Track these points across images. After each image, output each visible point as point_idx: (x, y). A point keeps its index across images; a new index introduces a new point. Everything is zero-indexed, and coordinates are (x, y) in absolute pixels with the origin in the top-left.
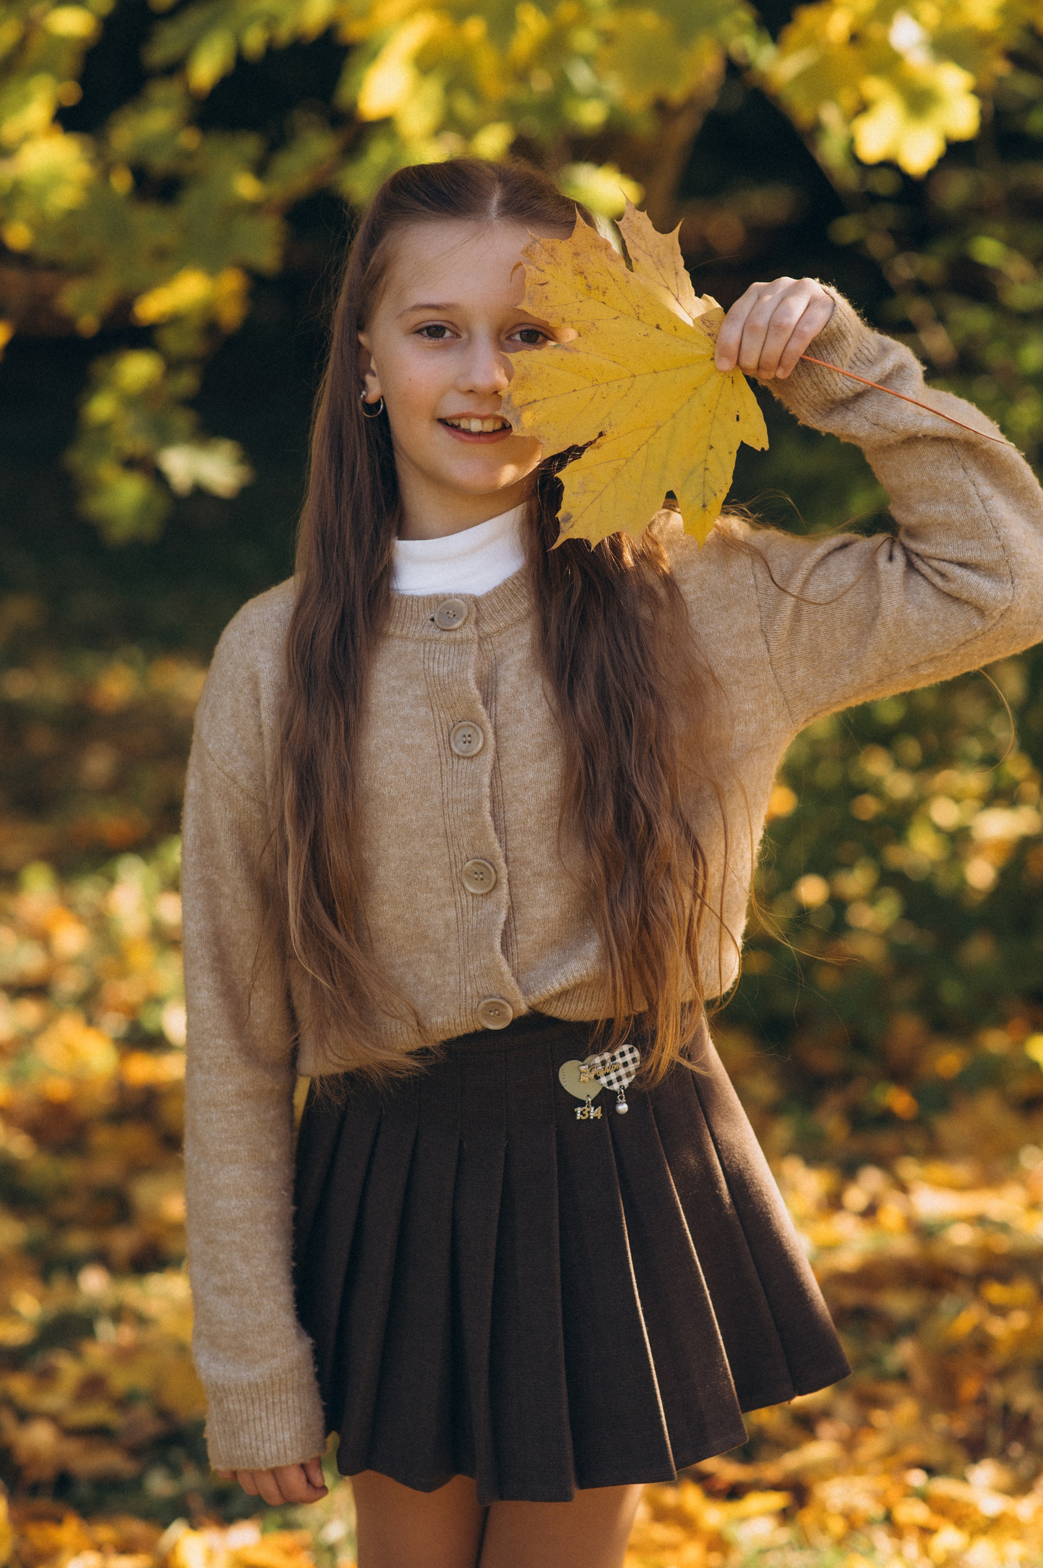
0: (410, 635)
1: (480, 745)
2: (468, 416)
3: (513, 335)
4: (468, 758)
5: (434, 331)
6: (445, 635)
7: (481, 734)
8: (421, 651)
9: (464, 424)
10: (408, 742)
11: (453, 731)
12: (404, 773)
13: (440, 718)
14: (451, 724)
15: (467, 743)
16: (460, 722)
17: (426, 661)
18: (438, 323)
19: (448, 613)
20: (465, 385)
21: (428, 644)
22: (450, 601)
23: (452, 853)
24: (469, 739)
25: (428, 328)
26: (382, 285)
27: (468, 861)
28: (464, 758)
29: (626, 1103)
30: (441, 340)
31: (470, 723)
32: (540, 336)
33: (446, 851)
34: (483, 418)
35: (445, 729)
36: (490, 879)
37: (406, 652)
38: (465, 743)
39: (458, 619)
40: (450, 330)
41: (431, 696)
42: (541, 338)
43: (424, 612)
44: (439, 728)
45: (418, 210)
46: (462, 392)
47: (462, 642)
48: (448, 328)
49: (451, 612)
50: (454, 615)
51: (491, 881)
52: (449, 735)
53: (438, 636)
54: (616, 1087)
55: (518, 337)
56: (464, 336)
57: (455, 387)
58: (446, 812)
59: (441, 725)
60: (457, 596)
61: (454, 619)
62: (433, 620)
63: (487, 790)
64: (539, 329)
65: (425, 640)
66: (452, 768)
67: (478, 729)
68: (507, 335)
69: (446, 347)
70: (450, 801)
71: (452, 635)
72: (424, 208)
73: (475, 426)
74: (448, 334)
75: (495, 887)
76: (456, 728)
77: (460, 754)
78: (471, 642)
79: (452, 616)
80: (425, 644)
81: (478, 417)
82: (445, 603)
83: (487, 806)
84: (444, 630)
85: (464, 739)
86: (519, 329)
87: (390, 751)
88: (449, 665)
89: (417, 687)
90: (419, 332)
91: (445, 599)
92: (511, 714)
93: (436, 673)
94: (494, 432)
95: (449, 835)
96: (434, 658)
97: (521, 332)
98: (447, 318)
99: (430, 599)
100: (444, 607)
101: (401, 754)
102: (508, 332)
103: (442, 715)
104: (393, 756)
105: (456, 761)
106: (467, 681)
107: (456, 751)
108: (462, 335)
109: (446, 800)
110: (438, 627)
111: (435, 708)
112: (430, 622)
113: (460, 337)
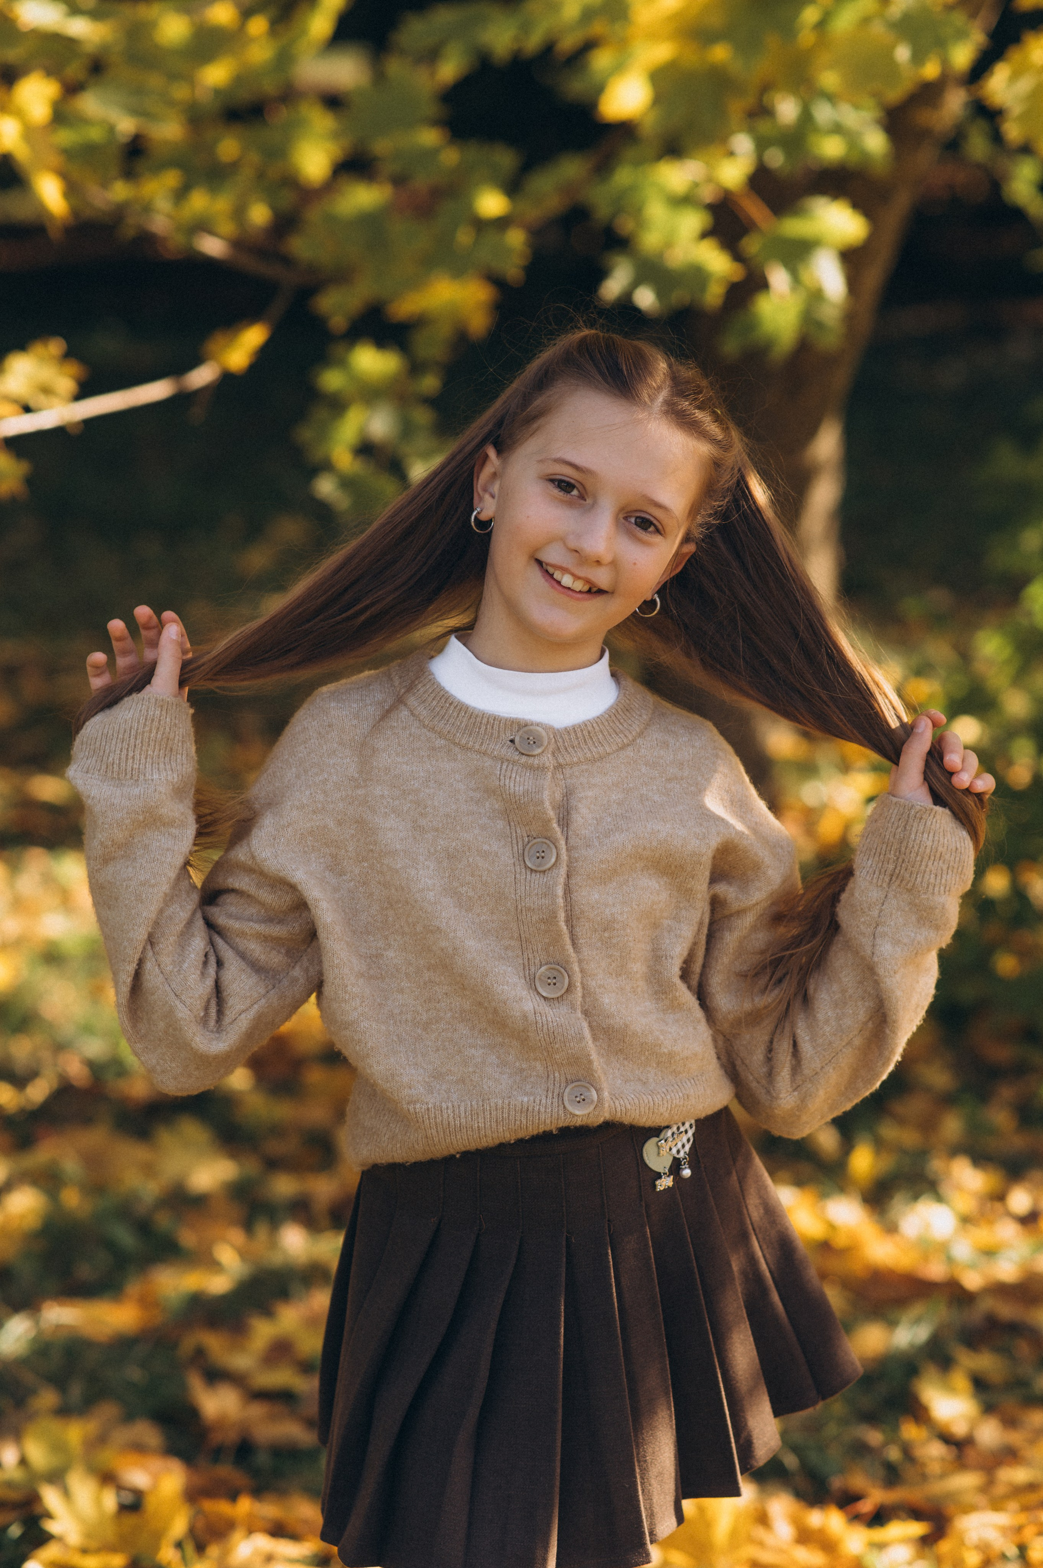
0: (489, 752)
1: (553, 860)
2: (565, 570)
3: (631, 517)
4: (540, 872)
5: (564, 485)
6: (524, 759)
7: (554, 851)
8: (498, 768)
9: (557, 575)
10: (486, 847)
11: (528, 847)
12: (481, 876)
13: (516, 832)
14: (526, 839)
15: (540, 858)
16: (535, 838)
17: (502, 777)
18: (572, 481)
19: (528, 739)
20: (572, 544)
21: (505, 764)
22: (531, 727)
23: (525, 956)
24: (543, 854)
25: (560, 481)
26: (535, 426)
27: (541, 966)
28: (536, 871)
29: (690, 1167)
30: (569, 496)
31: (544, 840)
32: (652, 526)
33: (520, 953)
34: (576, 577)
35: (520, 844)
36: (563, 983)
37: (483, 766)
38: (538, 858)
39: (539, 747)
40: (579, 491)
41: (508, 812)
42: (652, 529)
43: (505, 733)
44: (514, 842)
45: (594, 378)
46: (568, 548)
47: (538, 768)
48: (577, 488)
49: (531, 738)
50: (534, 742)
51: (564, 985)
52: (524, 850)
53: (517, 758)
54: (682, 1155)
55: (633, 520)
56: (589, 501)
57: (563, 540)
58: (520, 918)
59: (517, 838)
60: (538, 725)
61: (534, 746)
62: (512, 741)
63: (560, 901)
64: (655, 522)
65: (503, 760)
66: (526, 878)
67: (552, 845)
68: (625, 515)
69: (570, 504)
70: (524, 909)
71: (531, 760)
72: (600, 379)
73: (567, 580)
74: (575, 492)
75: (568, 990)
76: (530, 844)
77: (533, 868)
78: (546, 770)
79: (532, 742)
80: (502, 763)
81: (573, 575)
82: (526, 729)
83: (562, 915)
84: (523, 754)
85: (538, 855)
86: (638, 514)
87: (468, 854)
88: (524, 785)
89: (495, 801)
90: (552, 481)
91: (526, 725)
92: (580, 839)
93: (512, 791)
94: (580, 592)
95: (523, 939)
96: (510, 777)
97: (637, 518)
98: (580, 479)
99: (513, 722)
100: (525, 732)
101: (478, 858)
102: (627, 513)
103: (519, 831)
104: (471, 860)
105: (529, 873)
106: (542, 802)
107: (530, 865)
108: (587, 500)
109: (519, 907)
110: (517, 749)
111: (512, 824)
112: (510, 743)
113: (585, 500)
